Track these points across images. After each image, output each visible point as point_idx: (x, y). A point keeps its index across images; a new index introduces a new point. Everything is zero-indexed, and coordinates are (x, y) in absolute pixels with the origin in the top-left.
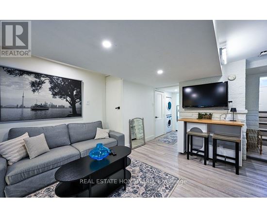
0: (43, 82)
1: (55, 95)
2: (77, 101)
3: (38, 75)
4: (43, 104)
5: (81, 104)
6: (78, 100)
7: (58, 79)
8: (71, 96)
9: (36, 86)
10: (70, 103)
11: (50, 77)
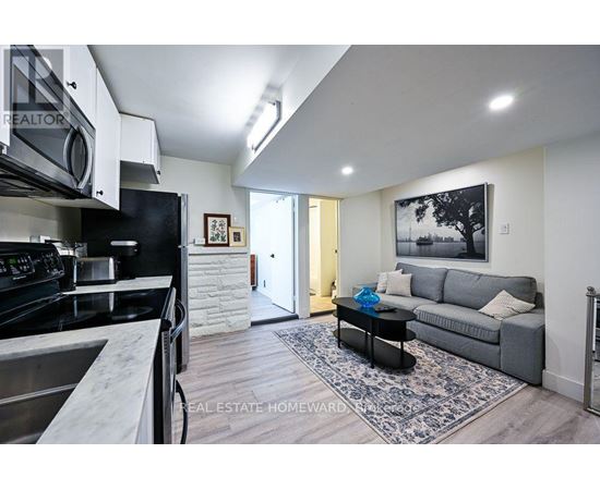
0: (427, 207)
1: (439, 222)
2: (475, 227)
3: (421, 199)
4: (427, 235)
5: (483, 232)
6: (479, 225)
7: (443, 196)
8: (465, 220)
9: (420, 213)
10: (462, 232)
11: (433, 196)
